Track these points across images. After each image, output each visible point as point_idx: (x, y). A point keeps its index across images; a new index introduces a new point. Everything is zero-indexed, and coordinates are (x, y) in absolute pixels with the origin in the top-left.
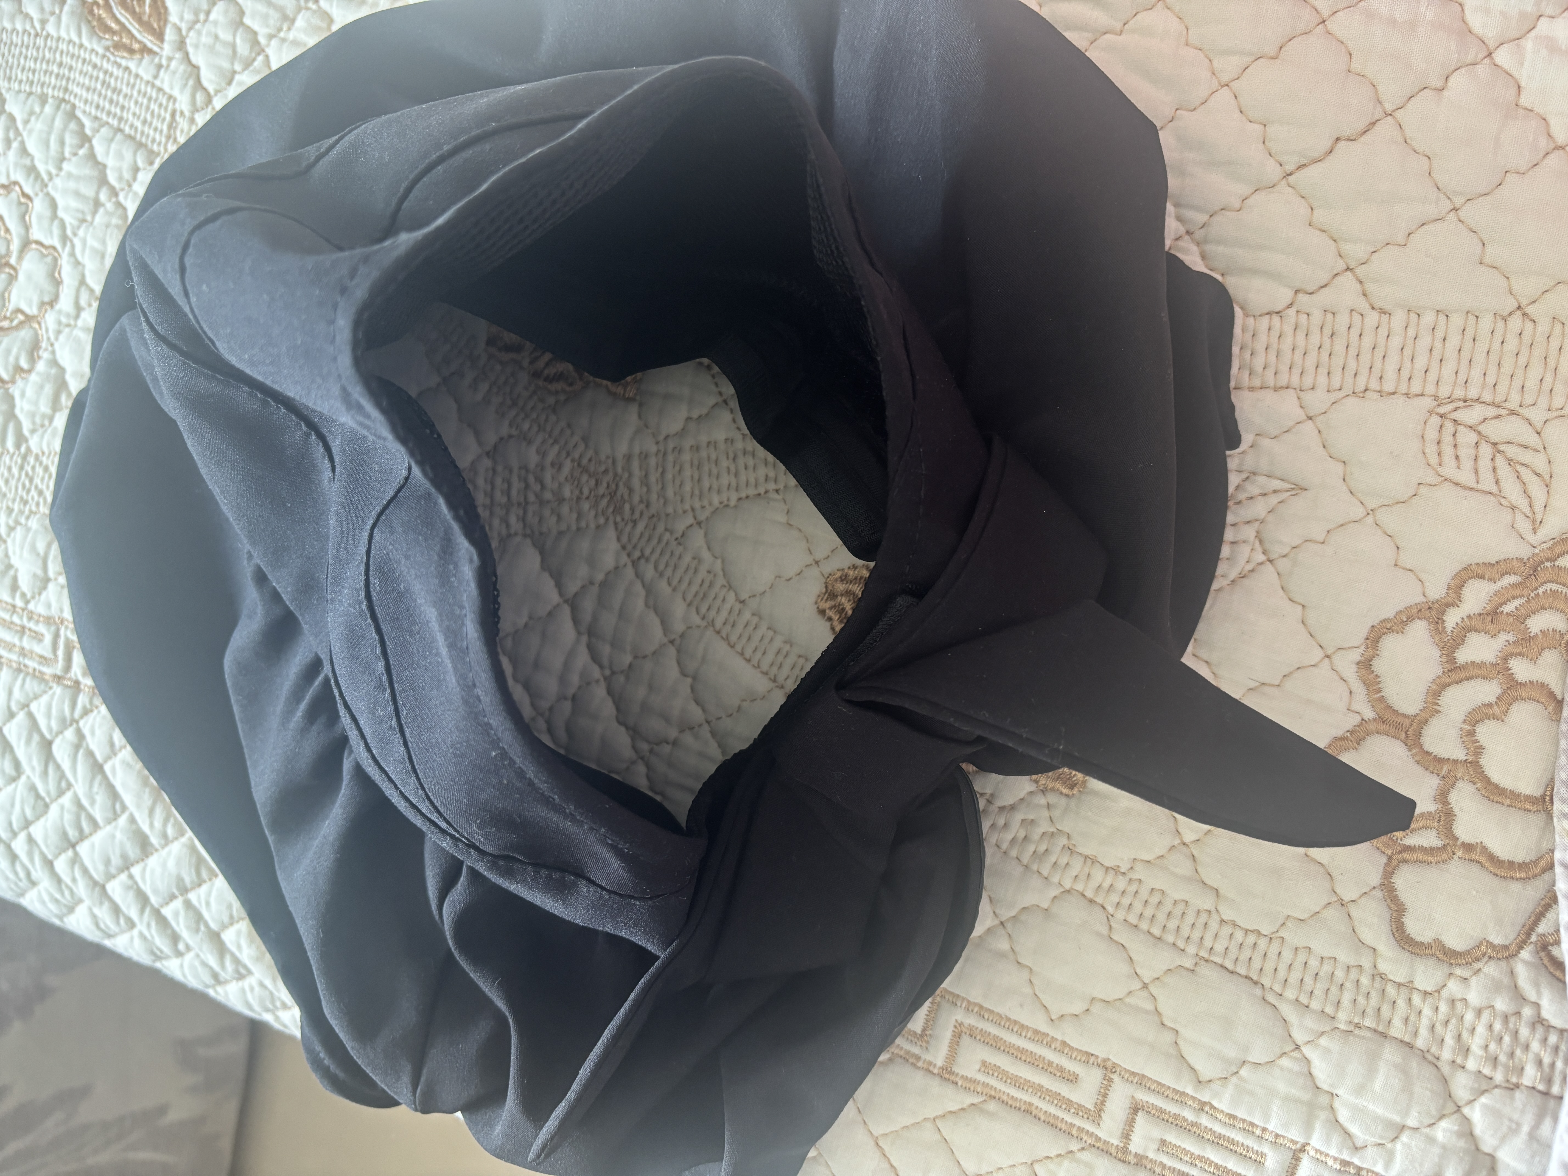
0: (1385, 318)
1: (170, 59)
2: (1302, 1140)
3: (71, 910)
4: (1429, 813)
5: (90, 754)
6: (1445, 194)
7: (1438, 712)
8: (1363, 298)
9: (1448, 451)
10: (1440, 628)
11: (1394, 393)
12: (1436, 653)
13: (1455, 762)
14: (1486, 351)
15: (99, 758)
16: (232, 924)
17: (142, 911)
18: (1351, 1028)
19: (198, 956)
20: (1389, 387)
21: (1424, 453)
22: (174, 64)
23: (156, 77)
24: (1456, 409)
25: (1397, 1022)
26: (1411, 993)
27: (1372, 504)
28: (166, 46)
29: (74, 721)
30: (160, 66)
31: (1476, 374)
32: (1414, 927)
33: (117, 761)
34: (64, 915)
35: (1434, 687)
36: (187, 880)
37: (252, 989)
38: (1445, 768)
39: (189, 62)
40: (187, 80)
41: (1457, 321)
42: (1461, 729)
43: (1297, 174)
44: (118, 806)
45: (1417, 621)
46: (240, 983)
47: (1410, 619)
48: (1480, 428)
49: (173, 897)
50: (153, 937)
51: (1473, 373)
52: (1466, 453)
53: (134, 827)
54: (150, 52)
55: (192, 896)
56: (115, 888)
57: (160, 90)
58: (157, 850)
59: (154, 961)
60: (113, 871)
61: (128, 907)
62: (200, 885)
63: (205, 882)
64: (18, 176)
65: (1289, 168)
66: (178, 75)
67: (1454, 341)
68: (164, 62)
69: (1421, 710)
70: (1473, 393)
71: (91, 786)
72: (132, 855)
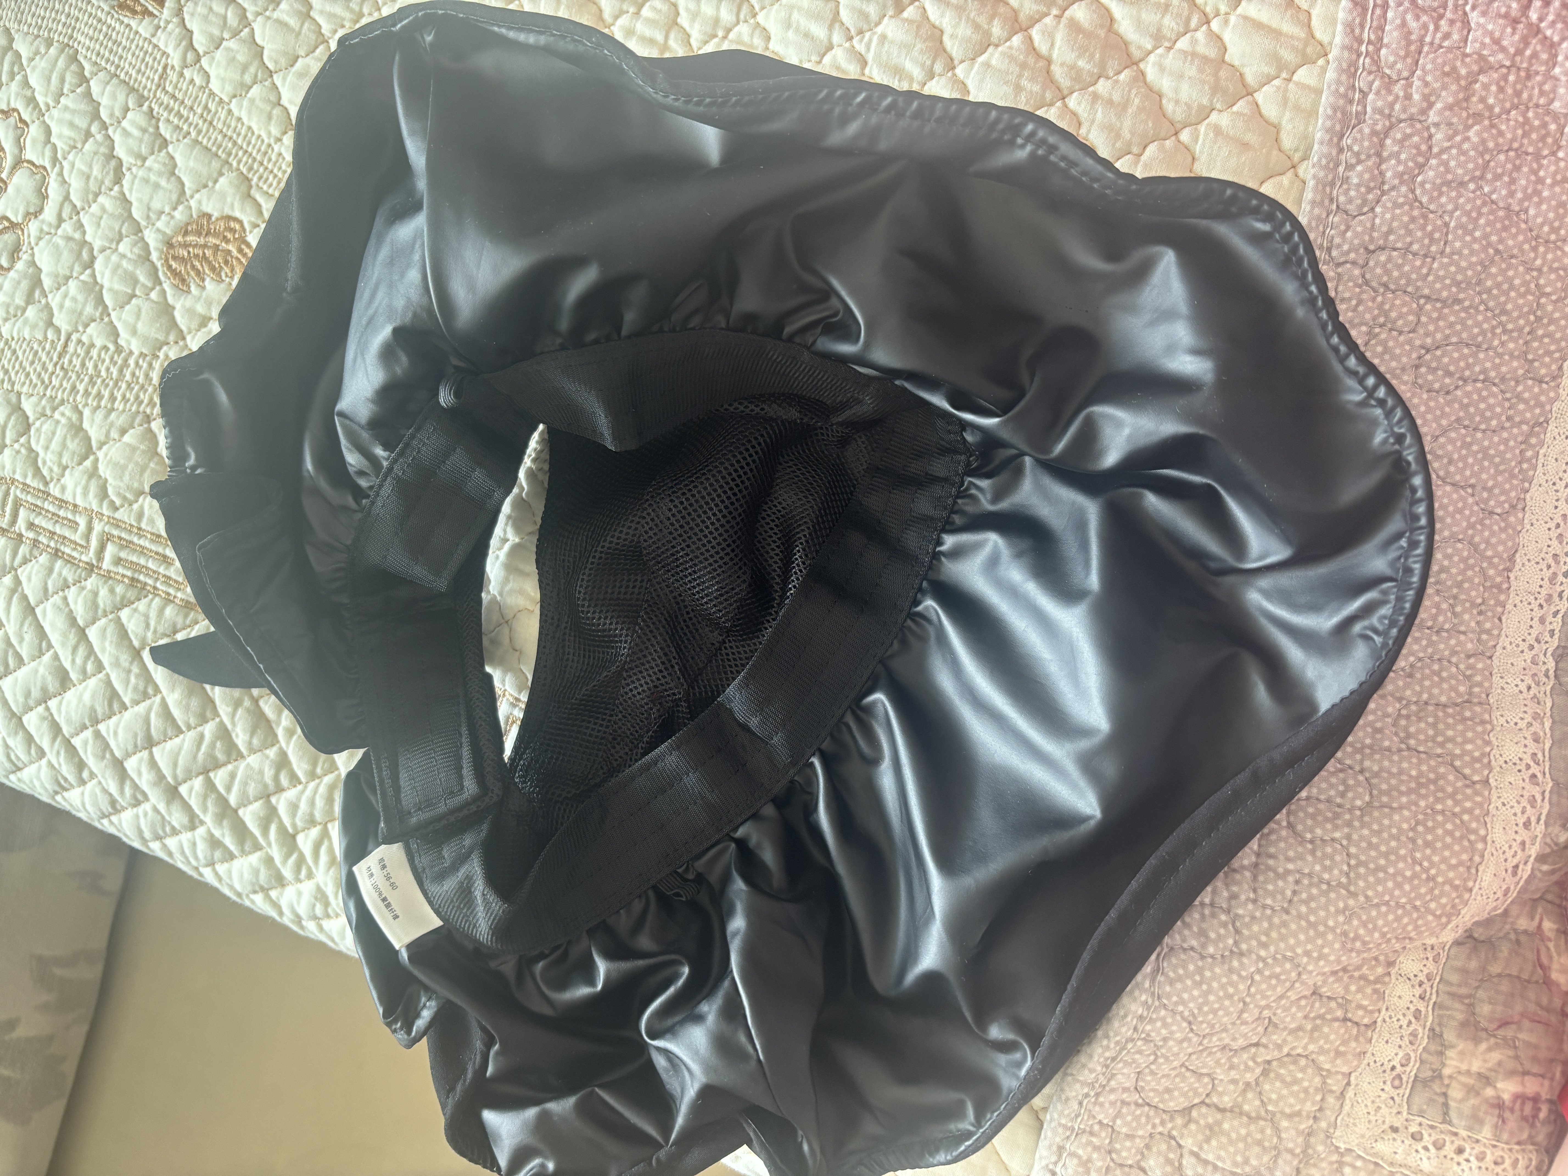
1: (168, 22)
5: (25, 598)
15: (33, 602)
16: (135, 753)
17: (54, 740)
19: (100, 783)
22: (170, 26)
23: (153, 35)
28: (165, 11)
29: (13, 569)
30: (158, 27)
33: (48, 605)
36: (100, 712)
37: (146, 814)
39: (185, 26)
40: (181, 41)
44: (44, 644)
46: (135, 810)
49: (84, 727)
50: (59, 766)
53: (57, 664)
54: (151, 14)
55: (102, 727)
56: (31, 720)
57: (155, 46)
58: (75, 685)
60: (31, 703)
61: (41, 738)
62: (110, 718)
63: (115, 714)
64: (19, 105)
66: (173, 36)
68: (162, 24)
71: (22, 625)
72: (51, 689)
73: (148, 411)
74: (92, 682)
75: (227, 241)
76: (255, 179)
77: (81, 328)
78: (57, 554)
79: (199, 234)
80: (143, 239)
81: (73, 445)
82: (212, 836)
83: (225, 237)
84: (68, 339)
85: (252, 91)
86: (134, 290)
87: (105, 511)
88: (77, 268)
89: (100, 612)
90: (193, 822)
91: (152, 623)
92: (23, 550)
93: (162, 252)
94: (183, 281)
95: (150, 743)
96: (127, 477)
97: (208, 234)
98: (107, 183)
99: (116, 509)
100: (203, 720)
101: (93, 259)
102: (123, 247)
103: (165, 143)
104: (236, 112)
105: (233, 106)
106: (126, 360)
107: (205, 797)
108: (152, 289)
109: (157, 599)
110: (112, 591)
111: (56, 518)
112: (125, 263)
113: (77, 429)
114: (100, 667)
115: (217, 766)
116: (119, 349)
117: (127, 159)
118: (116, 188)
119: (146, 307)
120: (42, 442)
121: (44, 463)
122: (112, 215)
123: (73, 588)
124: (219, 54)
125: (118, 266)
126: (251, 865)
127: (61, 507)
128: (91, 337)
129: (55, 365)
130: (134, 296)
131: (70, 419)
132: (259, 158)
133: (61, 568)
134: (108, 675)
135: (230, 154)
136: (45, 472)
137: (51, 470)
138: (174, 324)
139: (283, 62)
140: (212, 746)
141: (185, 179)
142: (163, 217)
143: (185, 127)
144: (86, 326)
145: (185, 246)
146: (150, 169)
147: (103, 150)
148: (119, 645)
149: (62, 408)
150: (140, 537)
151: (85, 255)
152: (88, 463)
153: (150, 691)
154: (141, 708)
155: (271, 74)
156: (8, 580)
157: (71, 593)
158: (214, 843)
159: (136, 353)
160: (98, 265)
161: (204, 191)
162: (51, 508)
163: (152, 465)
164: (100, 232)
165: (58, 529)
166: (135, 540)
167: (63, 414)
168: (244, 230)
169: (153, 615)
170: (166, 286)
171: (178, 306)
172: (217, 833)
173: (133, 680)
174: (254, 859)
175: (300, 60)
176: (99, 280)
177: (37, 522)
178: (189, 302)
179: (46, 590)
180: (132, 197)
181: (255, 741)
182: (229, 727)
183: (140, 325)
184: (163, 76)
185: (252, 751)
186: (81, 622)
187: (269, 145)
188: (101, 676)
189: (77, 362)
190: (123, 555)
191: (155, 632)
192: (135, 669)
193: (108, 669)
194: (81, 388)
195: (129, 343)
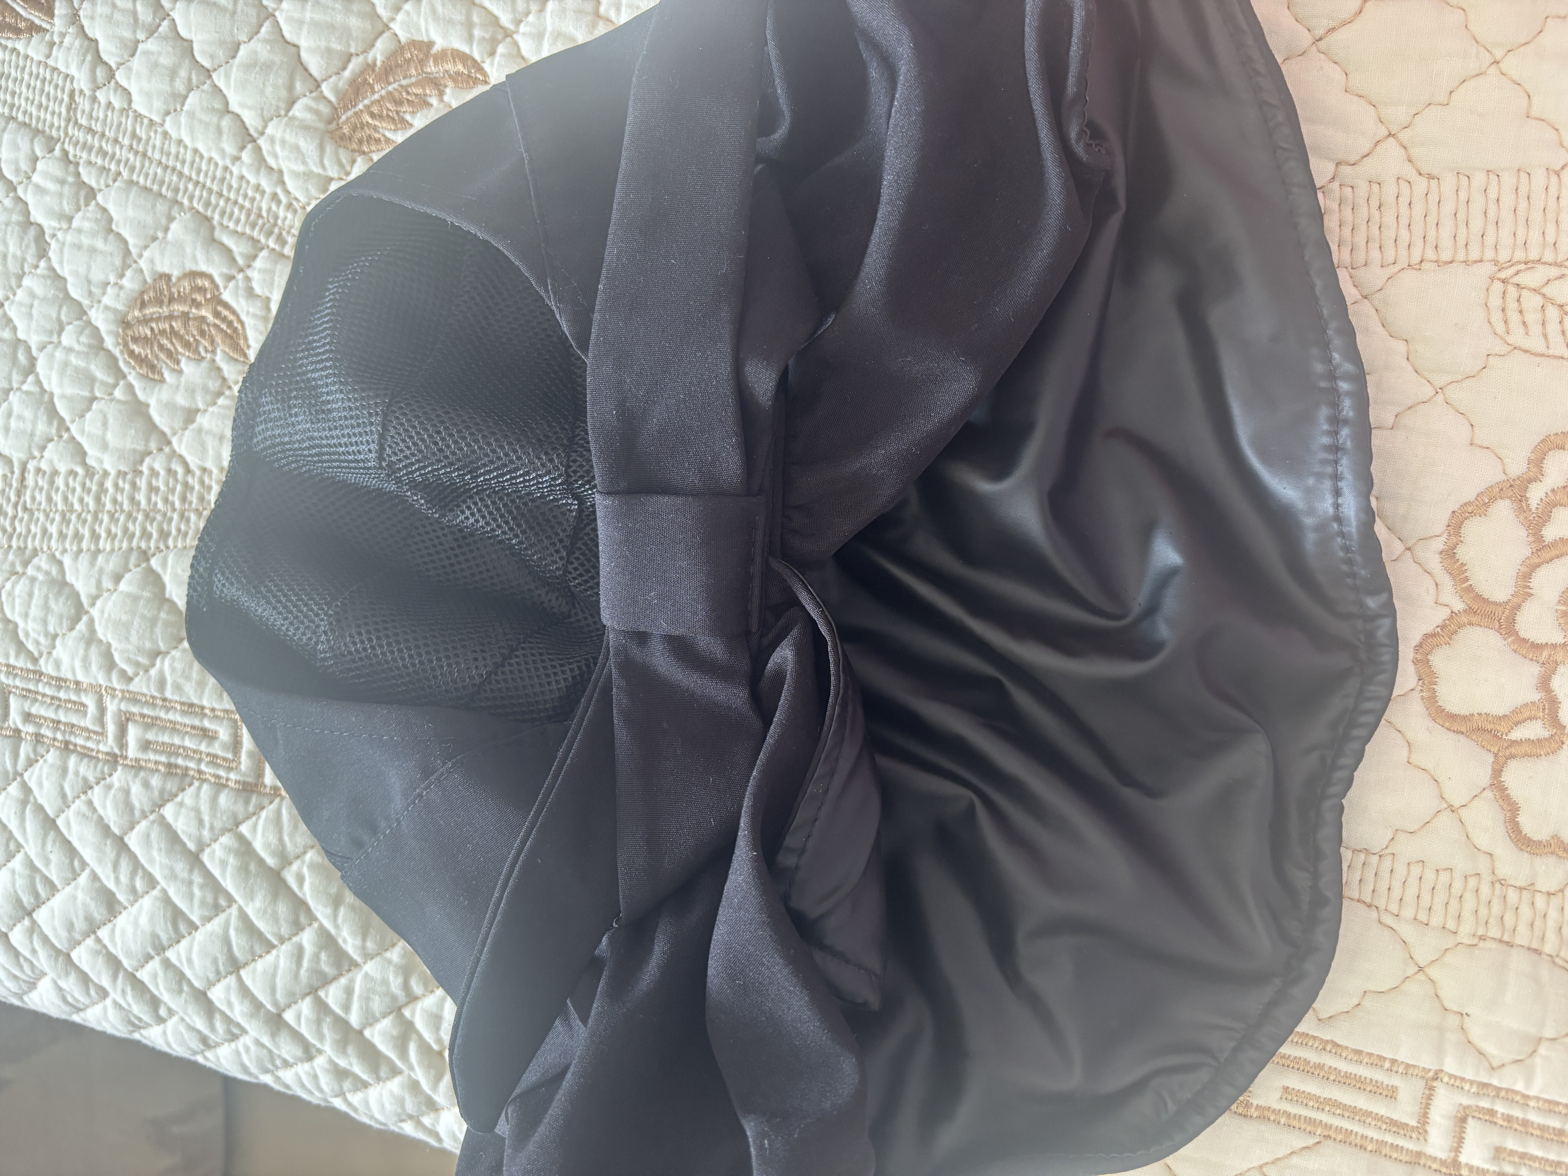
0: (1434, 183)
1: (63, 35)
2: (1435, 1067)
3: (33, 986)
4: (1533, 703)
5: (40, 809)
6: (1484, 47)
7: (1530, 595)
8: (1407, 164)
9: (1514, 318)
10: (1524, 505)
11: (1451, 262)
12: (1523, 533)
13: (1554, 646)
14: (1542, 209)
15: (51, 813)
16: (219, 981)
17: (115, 977)
18: (1475, 941)
19: (183, 1020)
20: (1445, 256)
21: (1490, 323)
22: (67, 40)
23: (48, 56)
24: (1517, 273)
25: (1523, 929)
26: (1533, 896)
27: (1440, 380)
28: (56, 21)
29: (18, 774)
30: (52, 44)
31: (1535, 236)
32: (1528, 824)
33: (71, 813)
34: (25, 993)
35: (1524, 569)
36: (164, 937)
37: (247, 1049)
38: (1545, 653)
39: (86, 36)
40: (84, 56)
41: (1508, 179)
42: (1557, 611)
43: (1327, 39)
44: (76, 863)
45: (1499, 501)
46: (233, 1045)
47: (1493, 499)
48: (1544, 290)
49: (149, 958)
50: (129, 1005)
51: (1531, 233)
52: (1532, 317)
53: (97, 885)
54: (40, 29)
55: (171, 954)
56: (81, 956)
57: (54, 69)
58: (125, 908)
59: (131, 1032)
60: (78, 937)
61: (99, 974)
62: (178, 942)
63: (184, 937)
65: (1320, 32)
66: (74, 51)
67: (1508, 200)
68: (56, 39)
69: (1512, 595)
70: (1533, 255)
71: (44, 844)
72: (97, 916)
73: (143, 545)
74: (147, 902)
75: (198, 305)
76: (217, 217)
77: (36, 453)
78: (67, 748)
79: (161, 303)
80: (89, 323)
81: (58, 606)
82: (335, 1065)
83: (194, 301)
84: (24, 469)
85: (188, 101)
86: (92, 391)
87: (116, 684)
88: (16, 377)
89: (137, 813)
90: (309, 1053)
91: (206, 818)
92: (25, 749)
93: (117, 335)
94: (153, 367)
95: (235, 966)
96: (134, 638)
97: (171, 300)
98: (30, 259)
99: (130, 679)
100: (298, 928)
101: (33, 361)
102: (67, 339)
103: (92, 193)
104: (174, 134)
105: (168, 126)
106: (101, 484)
107: (319, 1022)
108: (115, 386)
109: (205, 786)
110: (146, 785)
111: (57, 703)
112: (73, 360)
113: (60, 585)
114: (152, 883)
115: (326, 981)
116: (90, 472)
117: (48, 224)
118: (42, 264)
119: (112, 411)
120: (18, 608)
121: (27, 635)
122: (44, 299)
123: (97, 789)
124: (136, 63)
125: (66, 364)
126: (391, 1093)
127: (59, 688)
128: (51, 462)
129: (16, 506)
130: (94, 399)
131: (48, 573)
132: (215, 188)
133: (77, 765)
134: (164, 891)
135: (176, 190)
136: (30, 646)
137: (37, 643)
138: (152, 427)
139: (221, 55)
140: (316, 958)
141: (126, 234)
142: (109, 289)
143: (113, 167)
144: (43, 448)
145: (146, 321)
146: (80, 231)
147: (15, 217)
148: (170, 852)
149: (36, 561)
150: (168, 710)
151: (22, 357)
152: (81, 626)
153: (223, 902)
154: (215, 925)
155: (208, 73)
156: (14, 789)
157: (96, 795)
158: (340, 1074)
159: (113, 472)
160: (41, 367)
161: (155, 245)
162: (48, 691)
163: (163, 615)
164: (34, 325)
165: (62, 716)
166: (162, 714)
167: (39, 568)
168: (217, 287)
169: (205, 807)
170: (132, 378)
171: (153, 402)
172: (342, 1063)
173: (197, 892)
174: (394, 1085)
175: (242, 47)
176: (46, 387)
177: (34, 711)
178: (165, 394)
179: (64, 796)
180: (65, 272)
181: (370, 945)
182: (333, 931)
183: (109, 436)
184: (72, 106)
185: (368, 956)
186: (116, 830)
187: (226, 169)
188: (155, 893)
189: (41, 498)
190: (151, 736)
191: (212, 828)
192: (197, 879)
193: (163, 883)
194: (53, 529)
195: (101, 461)
